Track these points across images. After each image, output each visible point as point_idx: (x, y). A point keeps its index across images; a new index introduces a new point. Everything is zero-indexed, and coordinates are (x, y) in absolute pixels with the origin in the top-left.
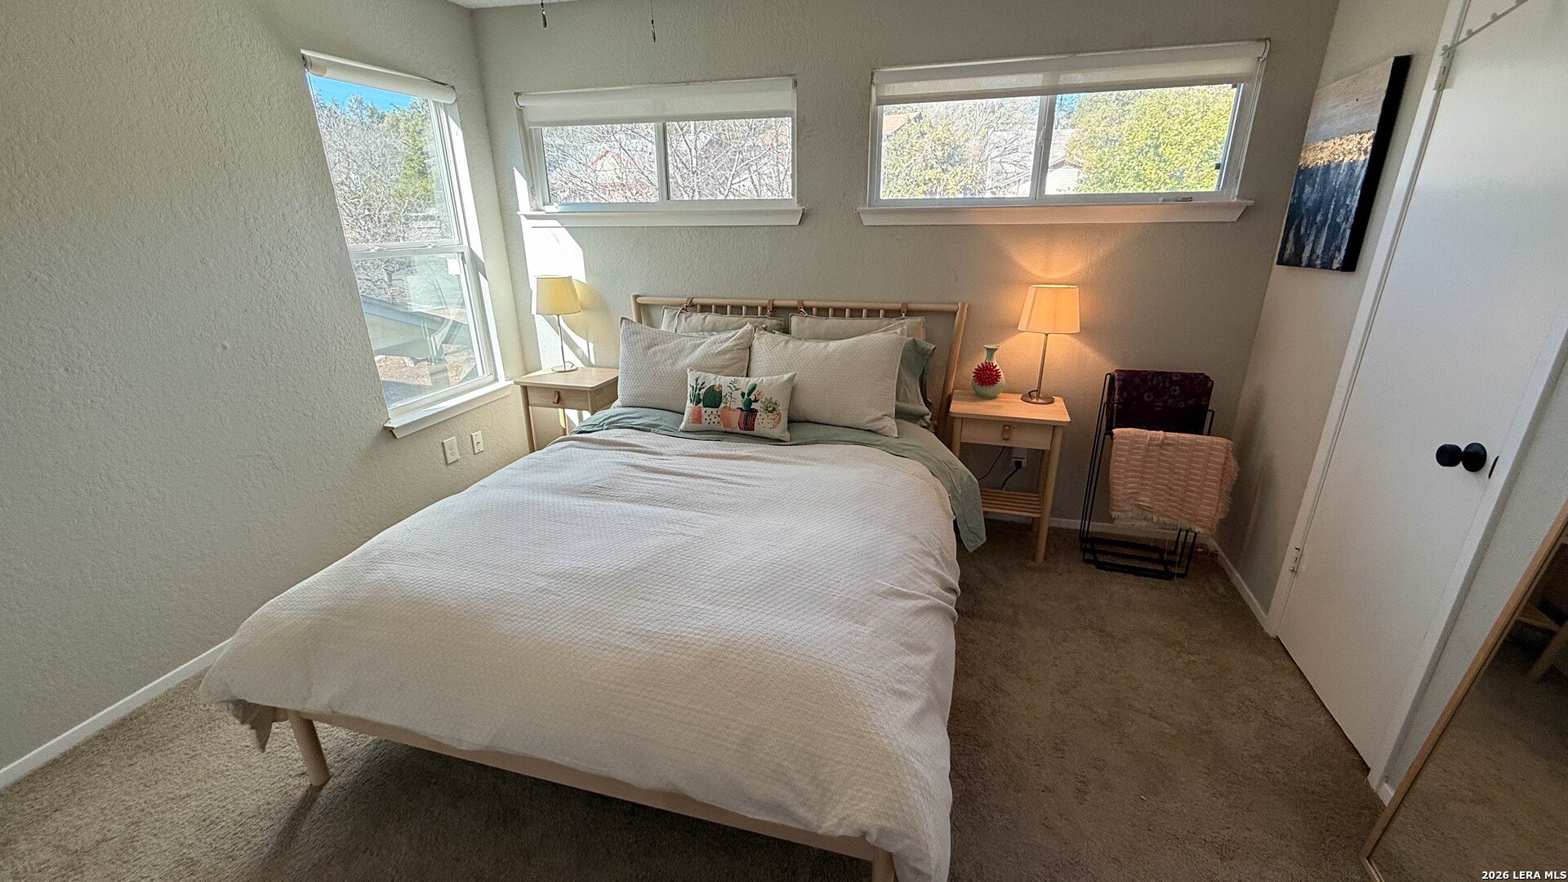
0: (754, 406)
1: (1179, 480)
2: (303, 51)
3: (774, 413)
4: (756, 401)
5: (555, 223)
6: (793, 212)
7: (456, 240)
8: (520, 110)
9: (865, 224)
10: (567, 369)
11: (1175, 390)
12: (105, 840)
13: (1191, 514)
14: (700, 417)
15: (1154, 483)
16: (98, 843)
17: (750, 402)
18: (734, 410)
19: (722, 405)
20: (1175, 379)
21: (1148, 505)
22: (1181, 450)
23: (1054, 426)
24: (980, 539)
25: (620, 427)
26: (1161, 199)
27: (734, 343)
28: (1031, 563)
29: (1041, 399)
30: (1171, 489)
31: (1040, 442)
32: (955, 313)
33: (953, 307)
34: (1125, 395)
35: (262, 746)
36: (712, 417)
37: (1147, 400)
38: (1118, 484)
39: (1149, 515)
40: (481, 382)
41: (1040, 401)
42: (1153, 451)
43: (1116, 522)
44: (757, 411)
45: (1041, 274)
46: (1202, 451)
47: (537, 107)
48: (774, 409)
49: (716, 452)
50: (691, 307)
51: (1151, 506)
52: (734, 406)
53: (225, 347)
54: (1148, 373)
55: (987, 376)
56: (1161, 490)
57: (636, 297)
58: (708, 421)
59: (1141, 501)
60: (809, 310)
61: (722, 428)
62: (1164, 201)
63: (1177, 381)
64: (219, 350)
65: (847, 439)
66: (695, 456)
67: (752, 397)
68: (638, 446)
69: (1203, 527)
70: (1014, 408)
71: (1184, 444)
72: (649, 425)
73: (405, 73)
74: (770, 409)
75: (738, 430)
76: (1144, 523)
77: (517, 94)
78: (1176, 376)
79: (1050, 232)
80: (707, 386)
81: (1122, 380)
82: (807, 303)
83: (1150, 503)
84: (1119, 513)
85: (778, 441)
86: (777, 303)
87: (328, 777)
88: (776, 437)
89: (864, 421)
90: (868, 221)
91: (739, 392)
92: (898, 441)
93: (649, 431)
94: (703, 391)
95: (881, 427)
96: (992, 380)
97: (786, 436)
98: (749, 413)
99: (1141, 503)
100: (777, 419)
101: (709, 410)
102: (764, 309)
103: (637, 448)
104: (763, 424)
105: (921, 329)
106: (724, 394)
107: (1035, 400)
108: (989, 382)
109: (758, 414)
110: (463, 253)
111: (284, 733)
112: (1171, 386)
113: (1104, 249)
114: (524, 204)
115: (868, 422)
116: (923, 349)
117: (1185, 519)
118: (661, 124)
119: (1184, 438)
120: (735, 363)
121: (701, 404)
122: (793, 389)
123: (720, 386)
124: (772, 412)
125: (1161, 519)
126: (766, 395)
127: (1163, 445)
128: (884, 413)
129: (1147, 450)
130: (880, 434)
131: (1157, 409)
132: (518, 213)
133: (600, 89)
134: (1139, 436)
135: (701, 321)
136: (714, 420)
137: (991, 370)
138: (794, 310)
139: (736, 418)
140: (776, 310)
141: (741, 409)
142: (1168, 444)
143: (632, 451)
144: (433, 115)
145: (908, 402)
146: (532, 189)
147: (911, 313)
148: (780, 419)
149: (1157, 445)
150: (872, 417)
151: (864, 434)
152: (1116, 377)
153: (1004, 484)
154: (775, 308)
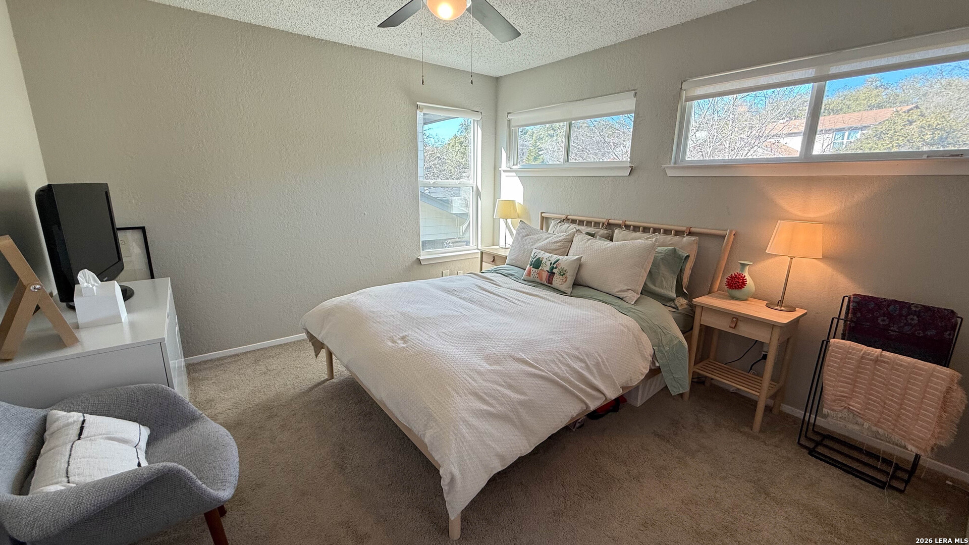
0: (554, 271)
1: (893, 396)
2: (417, 103)
3: (564, 276)
4: (556, 268)
5: (514, 174)
6: (625, 168)
7: (471, 181)
8: (509, 121)
9: (668, 175)
10: (506, 247)
11: (912, 319)
12: (275, 370)
13: (905, 432)
14: (530, 273)
15: (866, 393)
16: (274, 369)
17: (552, 268)
18: (545, 271)
19: (540, 268)
20: (914, 309)
21: (858, 411)
22: (897, 370)
23: (773, 325)
24: (683, 388)
25: (497, 273)
26: (925, 157)
27: (564, 238)
28: (747, 429)
29: (784, 307)
30: (885, 403)
31: (761, 335)
32: (725, 236)
33: (723, 233)
34: (859, 315)
35: (316, 356)
36: (535, 274)
37: (881, 323)
38: (829, 385)
39: (860, 421)
40: (470, 248)
41: (783, 309)
42: (866, 364)
43: (829, 419)
44: (555, 273)
45: (799, 214)
46: (921, 375)
47: (517, 119)
48: (564, 274)
49: (527, 291)
50: (566, 220)
51: (862, 412)
52: (545, 269)
53: (365, 214)
54: (885, 300)
55: (736, 283)
56: (875, 402)
57: (542, 213)
58: (533, 276)
59: (853, 406)
60: (627, 227)
61: (538, 280)
62: (928, 157)
63: (915, 311)
64: (363, 215)
65: (600, 299)
66: (515, 290)
67: (555, 266)
68: (494, 281)
69: (917, 447)
70: (758, 310)
71: (901, 365)
72: (510, 274)
73: (459, 108)
74: (562, 274)
75: (545, 283)
76: (856, 427)
77: (509, 113)
78: (916, 307)
79: (810, 182)
80: (538, 257)
81: (858, 303)
82: (627, 223)
83: (860, 410)
84: (829, 411)
85: (563, 293)
86: (611, 221)
87: (332, 378)
88: (563, 290)
89: (614, 291)
90: (670, 173)
91: (550, 262)
92: (633, 307)
93: (508, 277)
94: (535, 259)
95: (625, 296)
96: (738, 286)
97: (569, 291)
98: (551, 274)
99: (850, 407)
100: (564, 280)
101: (534, 269)
102: (603, 224)
103: (494, 282)
104: (557, 281)
105: (695, 245)
106: (543, 262)
107: (778, 308)
108: (735, 286)
109: (555, 275)
110: (473, 187)
111: (323, 353)
112: (909, 314)
113: (860, 195)
114: (504, 166)
115: (618, 292)
116: (680, 255)
117: (900, 435)
118: (568, 123)
119: (902, 360)
120: (562, 249)
121: (532, 266)
122: (579, 266)
123: (543, 258)
124: (562, 275)
125: (874, 428)
126: (562, 266)
127: (877, 361)
128: (629, 288)
129: (861, 362)
130: (624, 301)
131: (892, 333)
132: (500, 169)
133: (543, 107)
134: (853, 349)
135: (566, 228)
136: (536, 276)
137: (739, 278)
138: (619, 226)
139: (545, 275)
140: (610, 226)
141: (548, 271)
142: (884, 362)
143: (491, 283)
144: (472, 125)
145: (662, 288)
146: (509, 159)
147: (690, 234)
148: (566, 281)
149: (871, 360)
150: (620, 289)
151: (614, 298)
152: (852, 299)
153: (751, 369)
154: (609, 224)
